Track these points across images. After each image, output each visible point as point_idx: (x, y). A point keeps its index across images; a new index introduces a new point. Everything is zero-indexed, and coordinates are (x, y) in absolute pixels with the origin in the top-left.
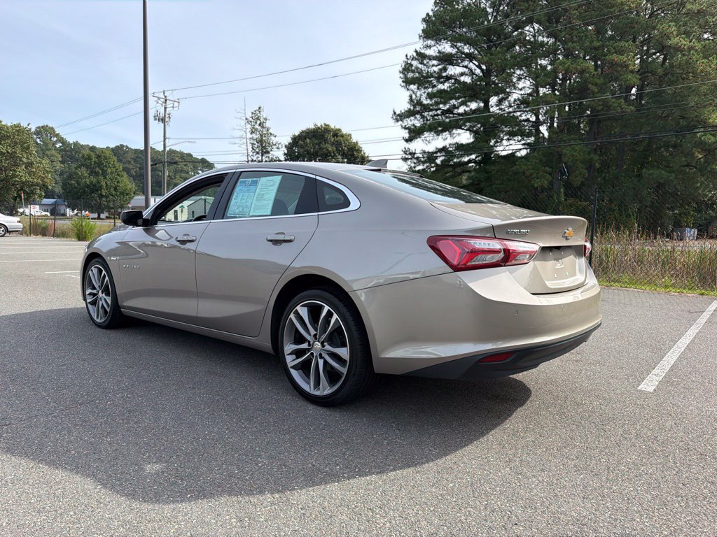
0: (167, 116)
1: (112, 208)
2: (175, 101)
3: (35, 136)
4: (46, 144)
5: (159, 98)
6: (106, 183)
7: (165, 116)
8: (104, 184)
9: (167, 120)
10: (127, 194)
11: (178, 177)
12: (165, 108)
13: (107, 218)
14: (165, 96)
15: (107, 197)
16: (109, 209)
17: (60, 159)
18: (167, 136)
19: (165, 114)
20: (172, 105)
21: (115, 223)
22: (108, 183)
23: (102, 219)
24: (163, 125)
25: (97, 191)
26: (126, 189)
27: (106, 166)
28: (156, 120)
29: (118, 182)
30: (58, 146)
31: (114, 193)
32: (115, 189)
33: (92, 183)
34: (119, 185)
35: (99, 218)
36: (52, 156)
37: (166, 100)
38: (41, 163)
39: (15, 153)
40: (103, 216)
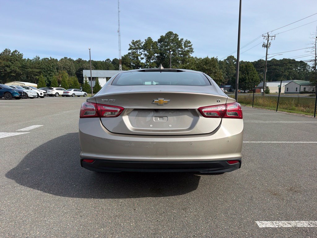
0: (269, 44)
1: (250, 88)
2: (273, 36)
3: (227, 61)
4: (230, 63)
5: (265, 37)
6: (248, 77)
7: (268, 44)
8: (247, 78)
9: (268, 46)
10: (257, 82)
11: (286, 71)
12: (268, 40)
13: (248, 92)
14: (268, 35)
15: (248, 83)
16: (248, 88)
17: (235, 69)
18: (268, 53)
19: (268, 43)
20: (271, 39)
21: (254, 95)
22: (249, 77)
23: (246, 93)
24: (266, 49)
25: (244, 81)
26: (257, 79)
27: (249, 70)
28: (263, 47)
29: (254, 76)
30: (235, 63)
31: (251, 81)
32: (252, 80)
33: (242, 78)
34: (254, 78)
35: (245, 92)
36: (232, 68)
37: (268, 37)
38: (219, 72)
39: (210, 69)
40: (246, 91)
